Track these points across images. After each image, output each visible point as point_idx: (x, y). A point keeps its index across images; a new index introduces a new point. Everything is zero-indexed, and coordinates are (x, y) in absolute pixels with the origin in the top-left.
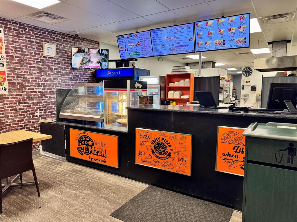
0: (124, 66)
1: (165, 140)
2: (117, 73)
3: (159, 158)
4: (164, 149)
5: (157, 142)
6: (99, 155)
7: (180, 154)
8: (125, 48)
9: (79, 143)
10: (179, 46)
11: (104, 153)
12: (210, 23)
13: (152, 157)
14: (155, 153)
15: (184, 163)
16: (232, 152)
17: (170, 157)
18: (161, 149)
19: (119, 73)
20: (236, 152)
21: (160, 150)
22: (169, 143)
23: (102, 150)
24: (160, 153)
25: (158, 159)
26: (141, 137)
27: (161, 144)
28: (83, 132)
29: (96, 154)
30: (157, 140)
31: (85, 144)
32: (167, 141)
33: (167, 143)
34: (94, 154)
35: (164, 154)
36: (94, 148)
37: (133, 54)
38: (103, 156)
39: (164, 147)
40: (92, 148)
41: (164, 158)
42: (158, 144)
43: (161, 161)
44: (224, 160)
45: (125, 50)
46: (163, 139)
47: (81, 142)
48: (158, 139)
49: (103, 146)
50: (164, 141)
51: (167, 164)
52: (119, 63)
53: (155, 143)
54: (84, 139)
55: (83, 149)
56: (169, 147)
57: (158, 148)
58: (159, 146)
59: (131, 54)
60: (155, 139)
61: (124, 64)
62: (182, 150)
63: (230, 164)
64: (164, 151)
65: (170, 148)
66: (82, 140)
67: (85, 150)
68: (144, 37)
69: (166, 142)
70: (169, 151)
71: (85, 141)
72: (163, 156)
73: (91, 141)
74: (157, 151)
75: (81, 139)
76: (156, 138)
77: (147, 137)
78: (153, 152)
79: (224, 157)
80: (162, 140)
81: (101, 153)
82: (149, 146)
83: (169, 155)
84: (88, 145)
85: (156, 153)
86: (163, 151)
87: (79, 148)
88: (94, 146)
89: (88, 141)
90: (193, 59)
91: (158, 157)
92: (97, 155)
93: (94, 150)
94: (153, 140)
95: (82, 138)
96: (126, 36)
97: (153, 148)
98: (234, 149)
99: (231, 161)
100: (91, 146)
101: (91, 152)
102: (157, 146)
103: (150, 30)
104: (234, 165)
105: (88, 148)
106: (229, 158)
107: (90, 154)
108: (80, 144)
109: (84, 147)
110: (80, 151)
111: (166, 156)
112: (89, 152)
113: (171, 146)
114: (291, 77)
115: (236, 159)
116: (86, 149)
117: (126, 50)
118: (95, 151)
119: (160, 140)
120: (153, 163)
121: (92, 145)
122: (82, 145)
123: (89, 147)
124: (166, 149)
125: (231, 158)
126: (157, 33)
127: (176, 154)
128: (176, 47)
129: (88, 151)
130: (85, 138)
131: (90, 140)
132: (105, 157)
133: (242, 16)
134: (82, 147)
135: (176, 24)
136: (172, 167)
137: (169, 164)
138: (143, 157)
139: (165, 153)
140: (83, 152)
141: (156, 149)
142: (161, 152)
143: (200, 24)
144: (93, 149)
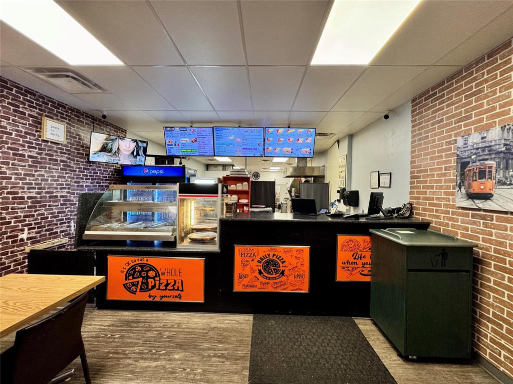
0: (167, 163)
1: (277, 256)
2: (158, 172)
3: (269, 279)
4: (276, 267)
5: (266, 259)
6: (169, 290)
7: (296, 269)
8: (176, 142)
9: (129, 276)
10: (246, 149)
11: (178, 284)
12: (281, 131)
13: (258, 279)
14: (263, 273)
15: (300, 279)
16: (352, 260)
17: (283, 275)
18: (272, 267)
19: (162, 172)
20: (355, 259)
21: (270, 269)
22: (283, 259)
23: (175, 281)
24: (270, 272)
25: (267, 281)
26: (243, 256)
27: (272, 261)
28: (137, 259)
29: (164, 288)
30: (267, 258)
31: (141, 277)
32: (280, 257)
33: (280, 259)
34: (159, 289)
35: (275, 272)
36: (160, 281)
37: (186, 151)
38: (178, 290)
39: (276, 265)
40: (155, 280)
41: (275, 277)
42: (267, 262)
43: (271, 282)
44: (343, 268)
45: (175, 145)
46: (274, 255)
47: (133, 275)
48: (268, 256)
49: (178, 274)
50: (276, 258)
51: (279, 284)
52: (159, 159)
53: (264, 261)
54: (139, 268)
55: (138, 284)
56: (283, 263)
57: (267, 267)
58: (269, 264)
59: (182, 151)
60: (263, 256)
61: (167, 161)
62: (299, 265)
63: (350, 272)
64: (276, 269)
65: (284, 265)
66: (135, 271)
67: (141, 285)
68: (203, 133)
69: (278, 259)
70: (282, 269)
71: (140, 272)
72: (274, 276)
73: (153, 270)
74: (266, 270)
75: (132, 270)
76: (265, 255)
77: (252, 256)
78: (260, 272)
79: (344, 265)
80: (273, 257)
81: (174, 284)
82: (256, 266)
83: (283, 273)
84: (148, 277)
85: (265, 274)
86: (274, 270)
87: (126, 284)
88: (159, 277)
89: (147, 271)
90: (219, 161)
91: (267, 277)
92: (165, 290)
93: (160, 283)
94: (261, 258)
95: (135, 268)
96: (178, 129)
97: (261, 268)
98: (353, 256)
99: (350, 269)
100: (154, 278)
101: (153, 287)
102: (267, 265)
103: (213, 128)
104: (354, 273)
105: (147, 282)
106: (348, 265)
107: (150, 290)
108: (131, 277)
109: (138, 282)
110: (130, 288)
111: (278, 274)
112: (150, 287)
113: (285, 262)
114: (306, 184)
115: (355, 266)
116: (142, 283)
117: (177, 145)
118: (162, 284)
119: (271, 257)
120: (260, 287)
121: (156, 276)
122: (134, 278)
123: (150, 280)
124: (278, 267)
125: (351, 265)
126: (222, 132)
127: (291, 270)
128: (243, 149)
129: (147, 286)
130: (142, 267)
131: (152, 268)
132: (181, 291)
133: (310, 130)
134: (133, 282)
135: (241, 125)
136: (286, 286)
137: (282, 284)
138: (245, 281)
139: (277, 271)
140: (136, 289)
141: (265, 269)
142: (272, 271)
143: (271, 130)
144: (157, 282)
